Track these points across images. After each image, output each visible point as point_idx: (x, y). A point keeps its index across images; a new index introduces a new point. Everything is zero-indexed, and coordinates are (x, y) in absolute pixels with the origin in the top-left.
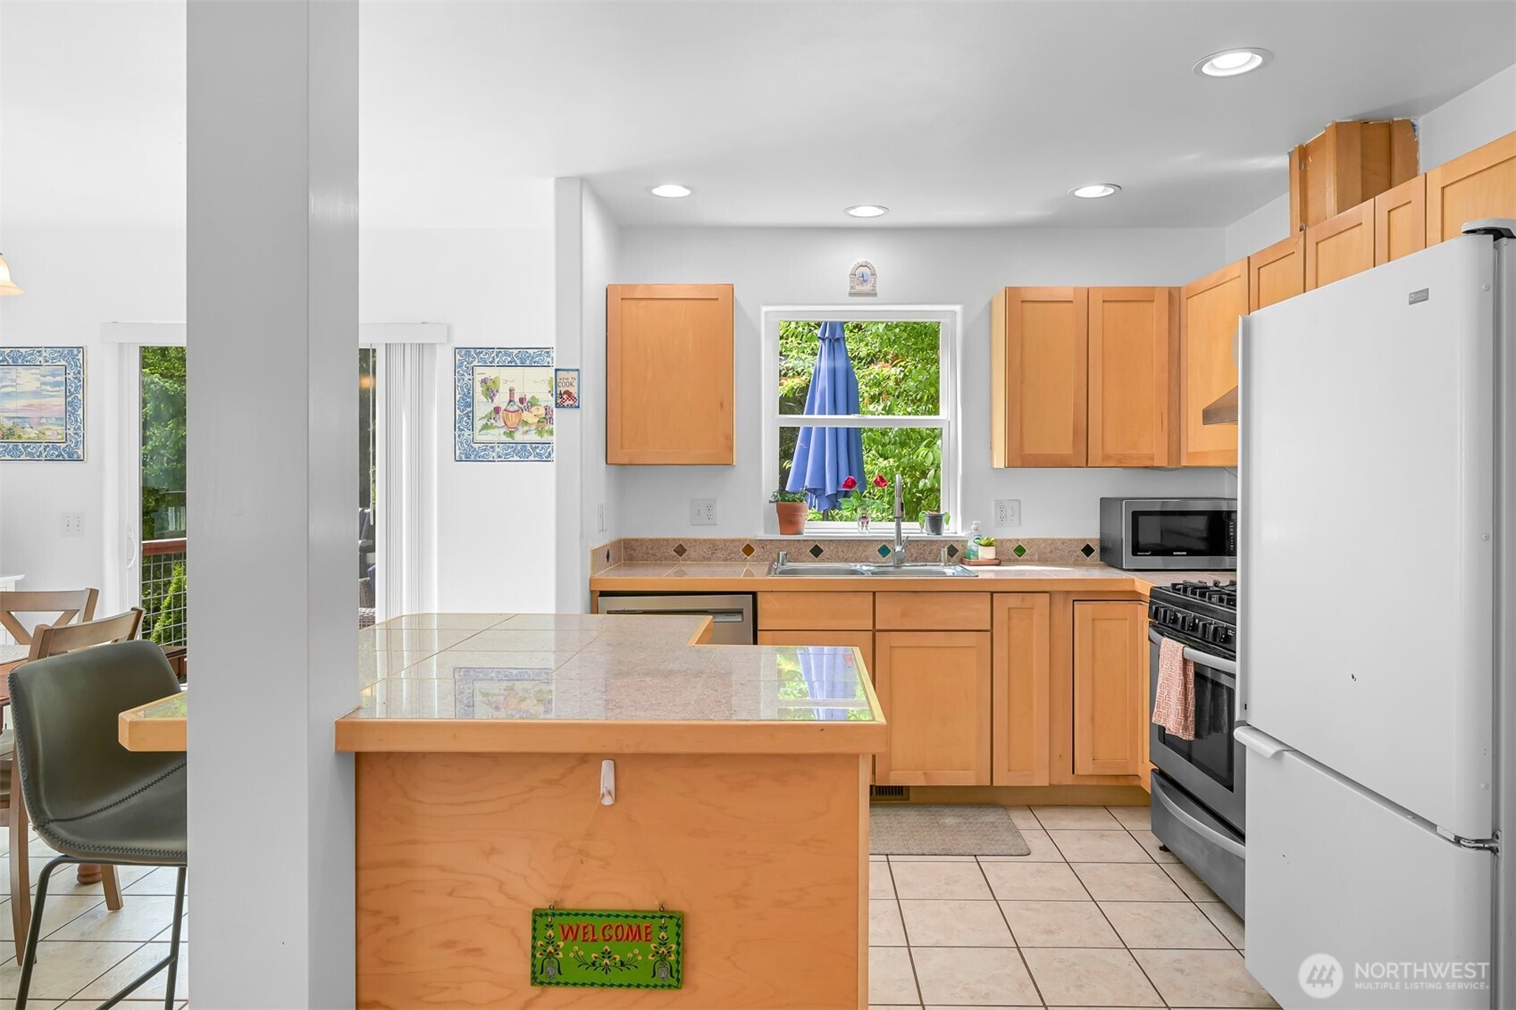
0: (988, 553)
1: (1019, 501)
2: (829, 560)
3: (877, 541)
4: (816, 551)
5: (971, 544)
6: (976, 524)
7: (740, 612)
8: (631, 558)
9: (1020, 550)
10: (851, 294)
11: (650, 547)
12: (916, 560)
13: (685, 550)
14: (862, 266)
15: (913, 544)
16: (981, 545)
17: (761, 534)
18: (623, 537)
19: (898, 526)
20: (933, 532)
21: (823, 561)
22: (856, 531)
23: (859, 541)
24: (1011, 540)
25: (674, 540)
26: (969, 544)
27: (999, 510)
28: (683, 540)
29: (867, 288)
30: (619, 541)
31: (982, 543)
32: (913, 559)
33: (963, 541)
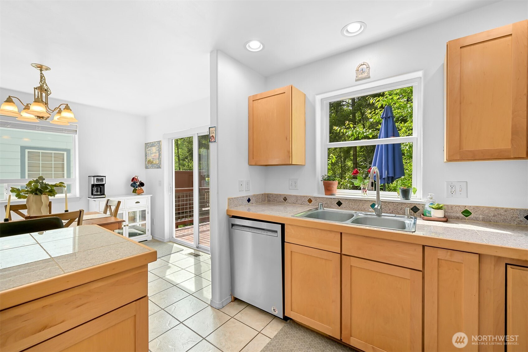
0: (440, 214)
1: (467, 182)
2: (345, 208)
3: (370, 201)
4: (339, 204)
5: (427, 206)
6: (431, 195)
7: (276, 232)
8: (269, 201)
9: (467, 213)
10: (356, 80)
11: (275, 197)
12: (392, 213)
13: (287, 199)
14: (362, 65)
15: (391, 204)
16: (433, 208)
17: (316, 195)
18: (267, 192)
19: (378, 194)
20: (403, 198)
21: (342, 208)
22: (361, 195)
23: (360, 200)
24: (459, 206)
25: (283, 195)
26: (426, 206)
27: (450, 188)
28: (286, 195)
29: (365, 75)
30: (265, 194)
31: (433, 207)
32: (391, 211)
33: (423, 204)
